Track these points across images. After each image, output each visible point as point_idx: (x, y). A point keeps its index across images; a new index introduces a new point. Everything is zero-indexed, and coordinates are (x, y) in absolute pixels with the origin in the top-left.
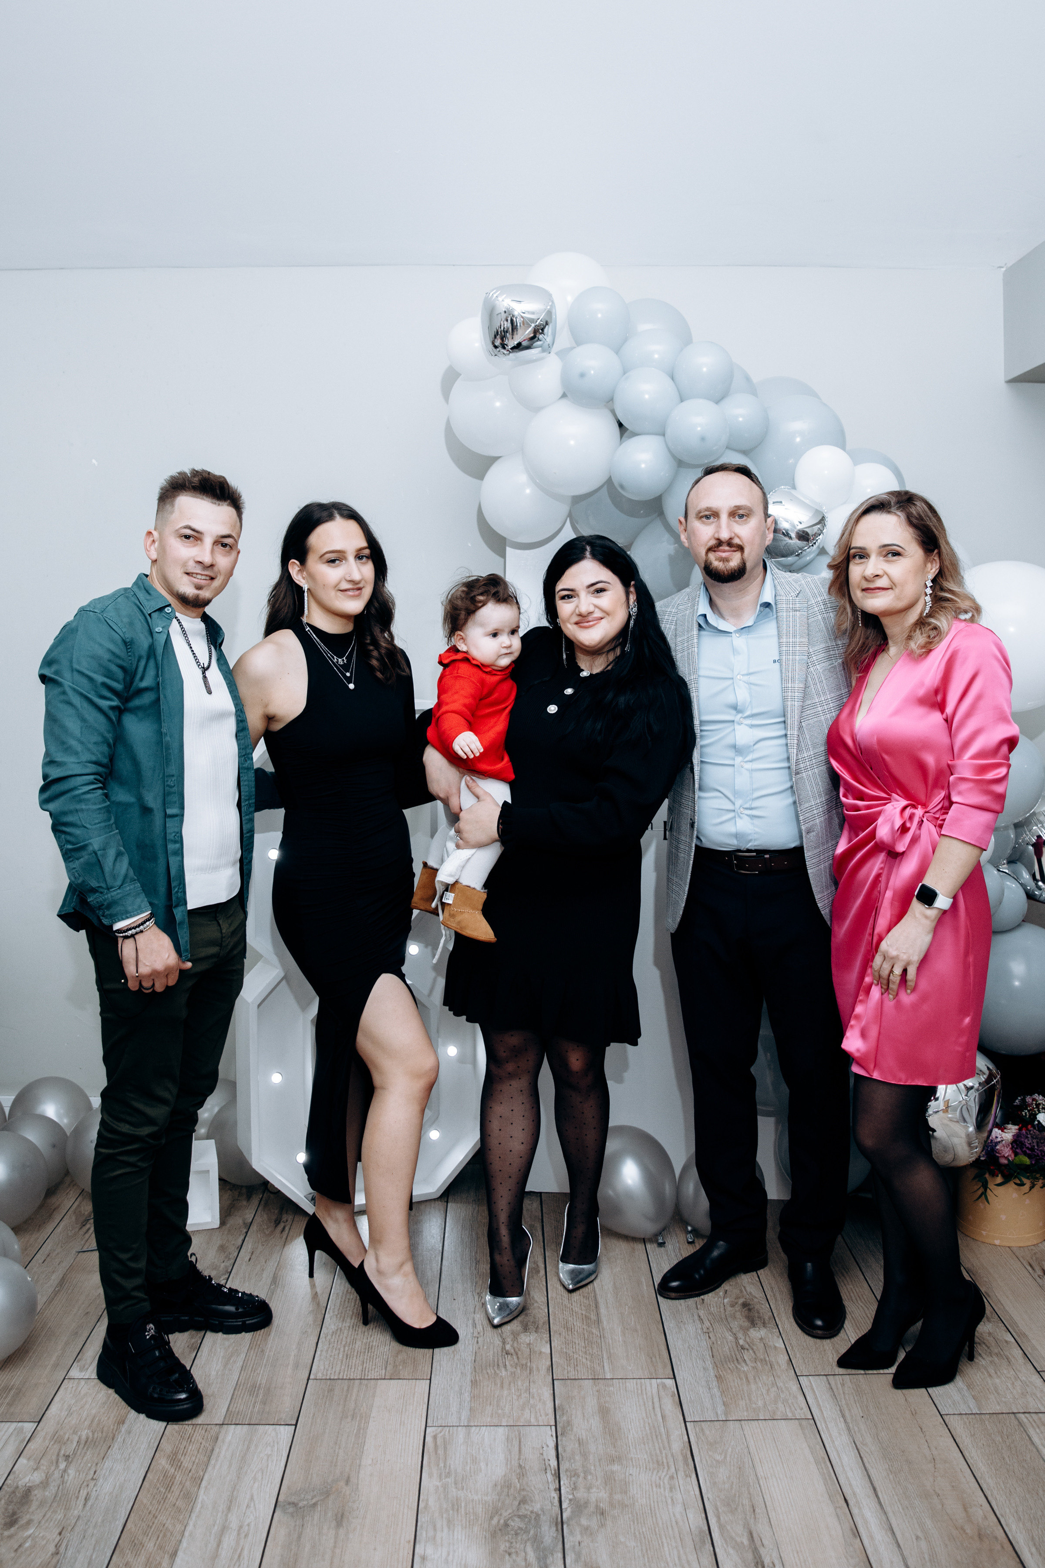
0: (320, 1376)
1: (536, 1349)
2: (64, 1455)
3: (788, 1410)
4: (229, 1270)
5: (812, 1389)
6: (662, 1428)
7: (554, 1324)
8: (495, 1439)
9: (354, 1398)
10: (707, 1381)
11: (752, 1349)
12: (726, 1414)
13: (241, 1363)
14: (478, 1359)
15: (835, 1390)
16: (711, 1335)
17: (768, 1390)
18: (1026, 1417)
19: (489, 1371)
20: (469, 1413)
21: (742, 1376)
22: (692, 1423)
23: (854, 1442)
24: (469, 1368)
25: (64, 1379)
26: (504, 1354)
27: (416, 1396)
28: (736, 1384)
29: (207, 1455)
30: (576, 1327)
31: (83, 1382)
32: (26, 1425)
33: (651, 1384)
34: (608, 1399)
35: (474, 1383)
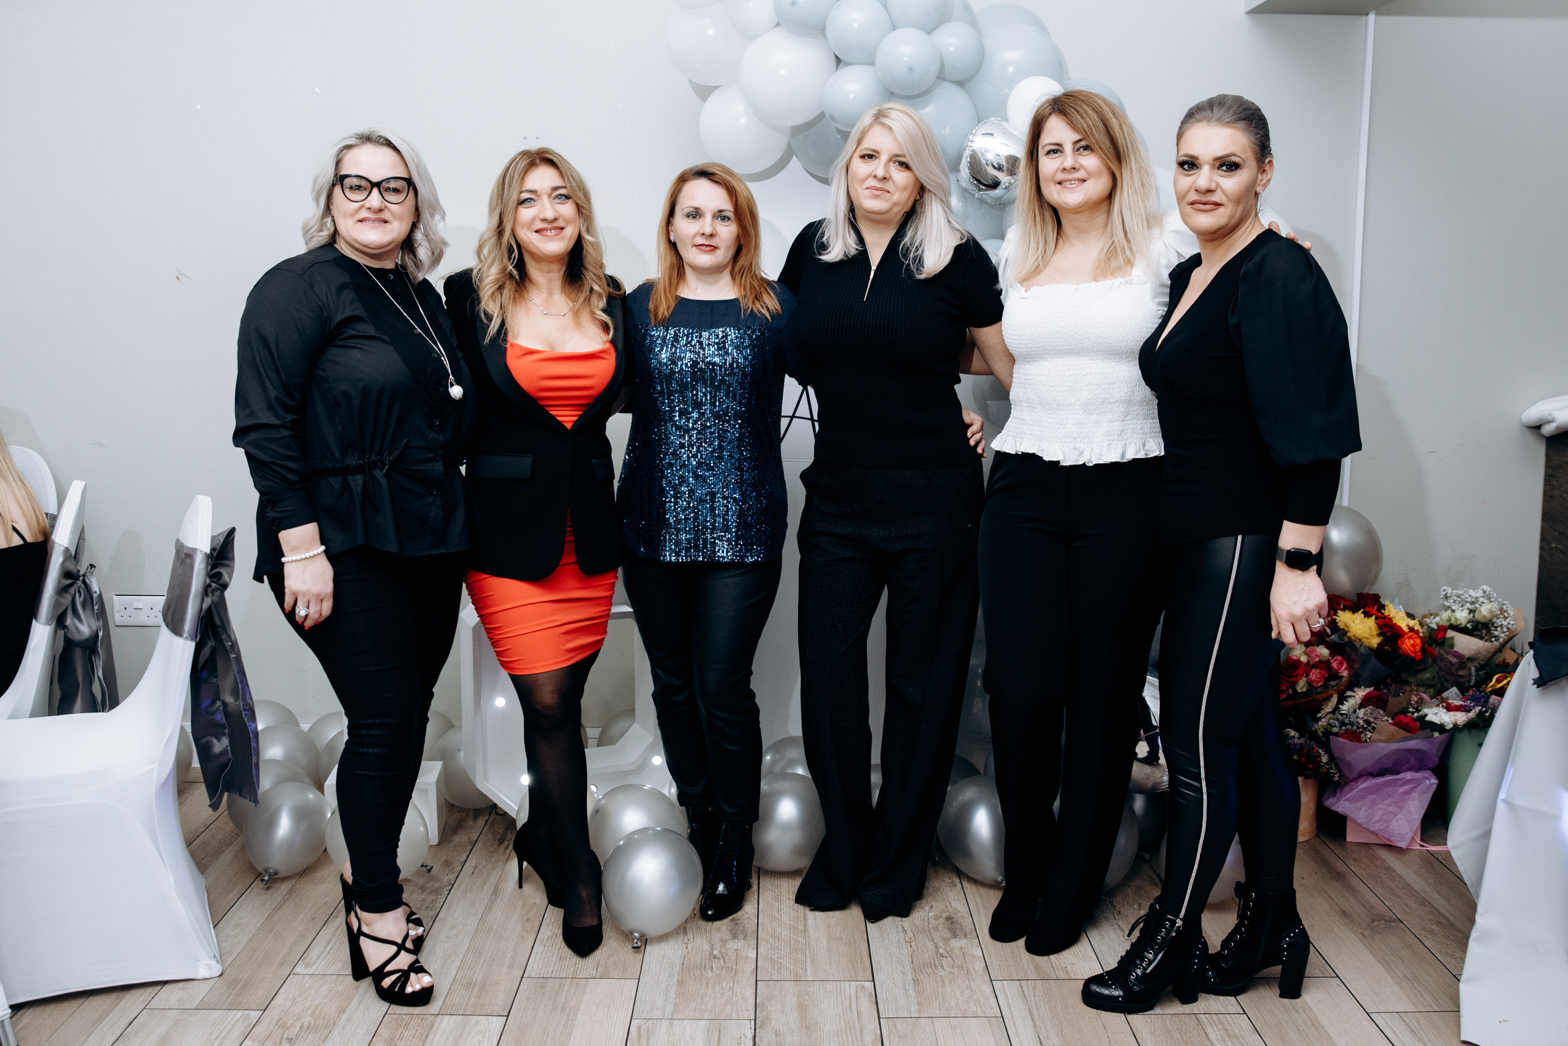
0: (533, 975)
1: (743, 954)
2: (287, 1038)
3: (979, 1010)
4: (453, 882)
5: (1005, 992)
6: (857, 1023)
7: (762, 932)
8: (696, 1031)
9: (564, 994)
10: (904, 984)
11: (951, 957)
12: (919, 1012)
13: (459, 963)
14: (685, 962)
15: (1026, 993)
16: (912, 944)
17: (962, 992)
18: (1207, 1018)
19: (696, 974)
20: (673, 1008)
21: (939, 979)
22: (886, 1019)
23: (1039, 1037)
24: (677, 970)
25: (290, 974)
26: (711, 958)
27: (624, 991)
28: (932, 987)
29: (422, 1040)
30: (783, 936)
31: (307, 977)
32: (251, 1012)
33: (850, 985)
34: (807, 998)
35: (680, 983)
